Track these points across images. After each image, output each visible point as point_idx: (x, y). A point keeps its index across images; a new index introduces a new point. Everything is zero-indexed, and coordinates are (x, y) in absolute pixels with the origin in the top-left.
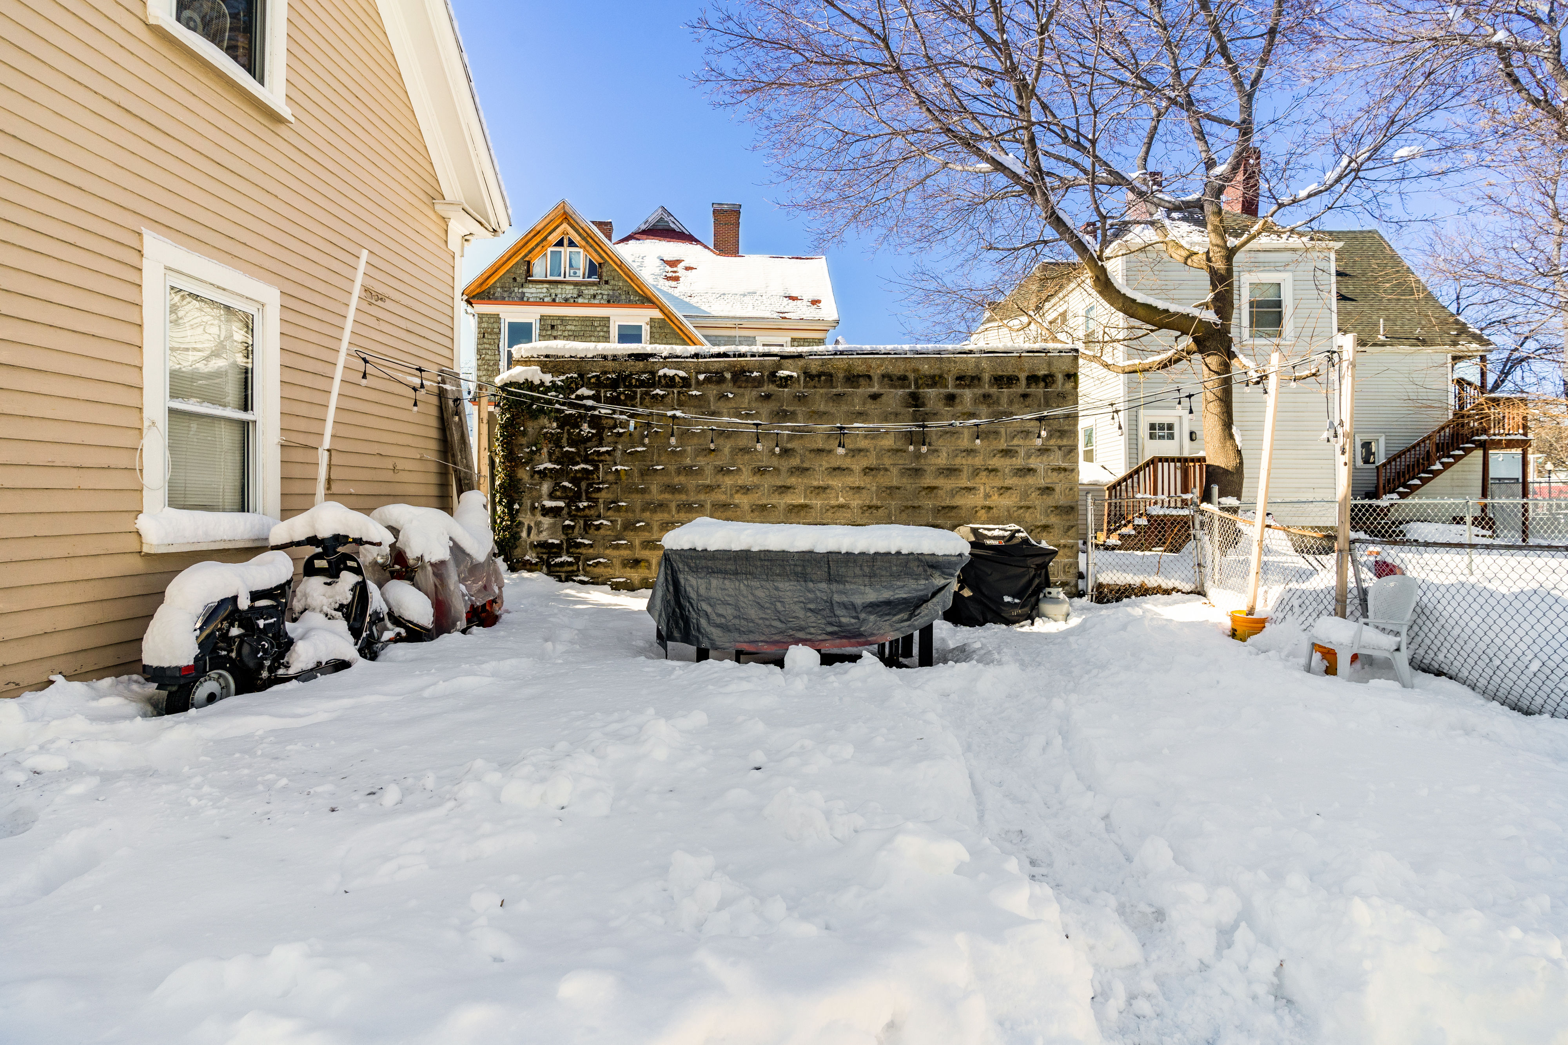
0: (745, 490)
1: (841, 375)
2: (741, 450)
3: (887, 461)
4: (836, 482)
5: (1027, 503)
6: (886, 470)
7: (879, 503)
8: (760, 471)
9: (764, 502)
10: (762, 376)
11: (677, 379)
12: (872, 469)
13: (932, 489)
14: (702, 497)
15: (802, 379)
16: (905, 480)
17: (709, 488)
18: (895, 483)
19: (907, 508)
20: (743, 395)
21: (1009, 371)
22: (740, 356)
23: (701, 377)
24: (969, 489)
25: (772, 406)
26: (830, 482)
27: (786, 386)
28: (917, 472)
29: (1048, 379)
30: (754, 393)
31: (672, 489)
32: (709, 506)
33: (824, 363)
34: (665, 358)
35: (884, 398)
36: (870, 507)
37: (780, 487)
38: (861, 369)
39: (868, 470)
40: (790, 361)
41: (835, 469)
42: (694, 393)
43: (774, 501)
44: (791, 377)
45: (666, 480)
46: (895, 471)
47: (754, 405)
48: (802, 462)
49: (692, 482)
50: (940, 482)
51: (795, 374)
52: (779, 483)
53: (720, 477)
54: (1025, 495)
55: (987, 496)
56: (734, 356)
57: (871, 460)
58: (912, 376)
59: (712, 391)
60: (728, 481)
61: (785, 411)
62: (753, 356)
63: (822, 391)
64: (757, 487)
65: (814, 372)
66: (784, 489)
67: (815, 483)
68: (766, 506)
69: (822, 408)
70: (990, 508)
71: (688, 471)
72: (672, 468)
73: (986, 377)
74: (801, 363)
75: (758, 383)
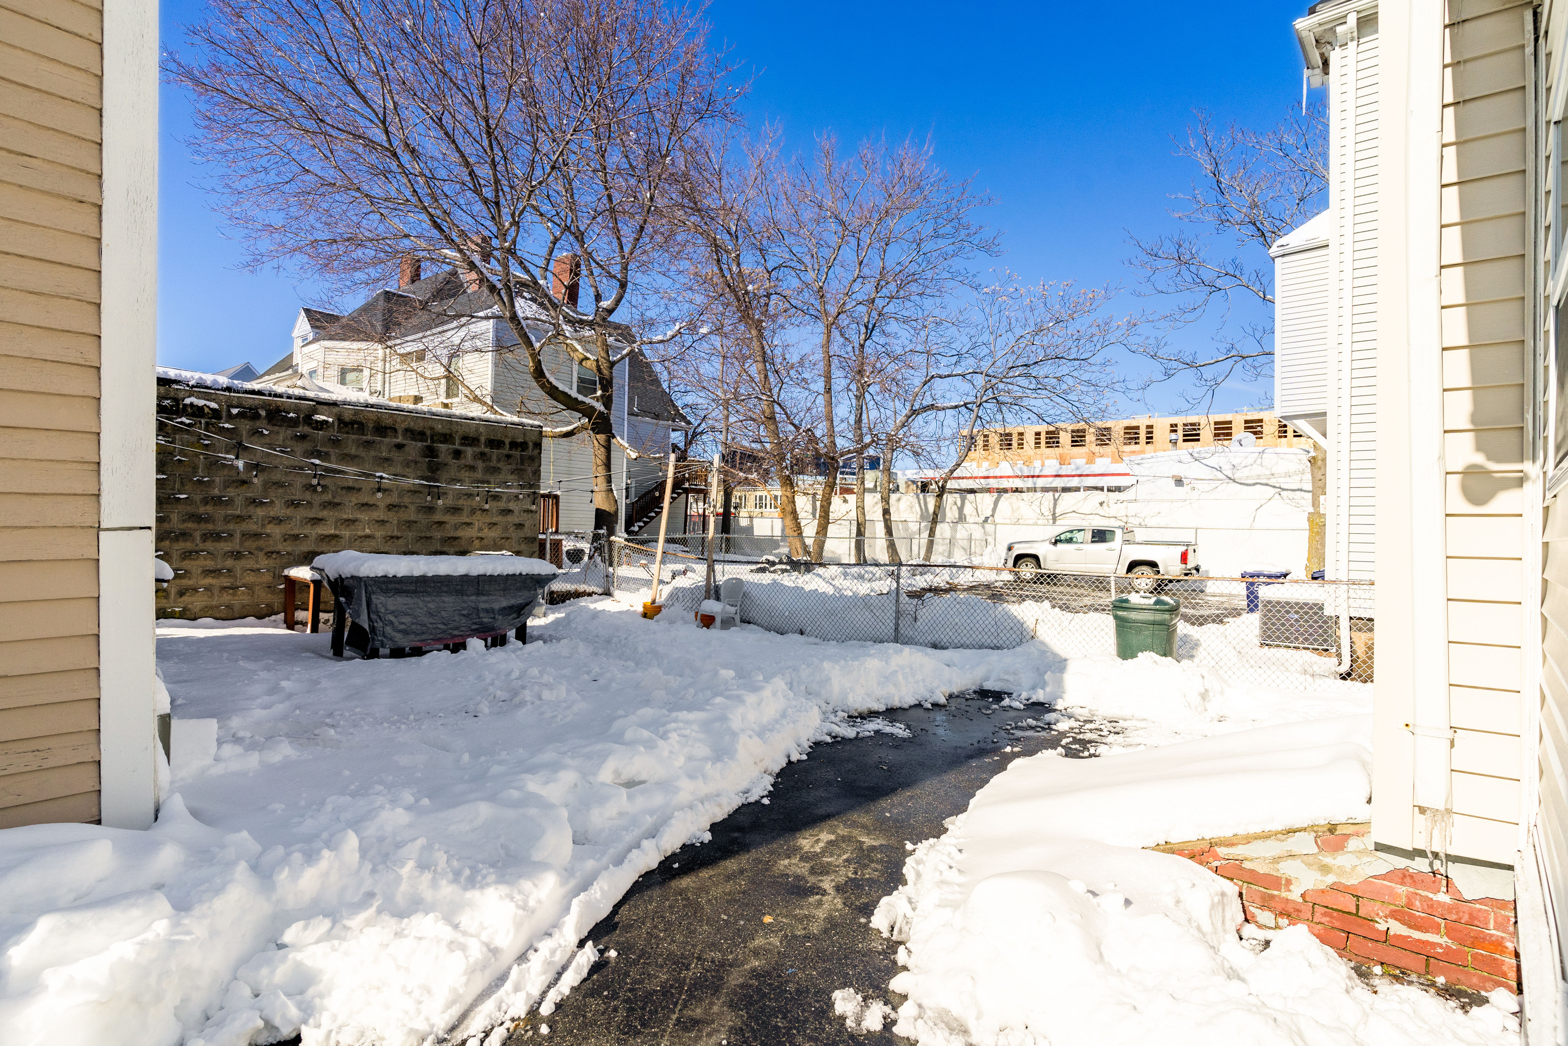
0: (278, 521)
1: (371, 425)
2: (274, 484)
3: (406, 500)
4: (364, 516)
5: (507, 535)
6: (406, 507)
7: (399, 534)
8: (293, 504)
9: (296, 532)
10: (298, 417)
11: (206, 410)
12: (394, 506)
13: (441, 523)
14: (231, 526)
15: (336, 424)
16: (420, 516)
17: (240, 519)
18: (412, 518)
19: (421, 538)
20: (278, 433)
21: (499, 437)
22: (276, 395)
23: (235, 411)
24: (469, 524)
25: (307, 445)
26: (359, 516)
27: (321, 430)
28: (430, 509)
29: (523, 446)
30: (289, 432)
31: (198, 518)
32: (238, 535)
33: (356, 412)
34: (193, 386)
35: (407, 449)
36: (392, 537)
37: (313, 519)
38: (389, 422)
39: (391, 507)
40: (325, 407)
41: (363, 505)
42: (226, 425)
43: (306, 531)
44: (327, 422)
45: (190, 509)
46: (412, 508)
47: (288, 443)
48: (334, 497)
49: (220, 512)
50: (447, 518)
51: (330, 420)
52: (311, 515)
53: (251, 508)
54: (506, 529)
55: (480, 529)
56: (270, 395)
57: (394, 499)
58: (428, 433)
59: (245, 426)
60: (260, 512)
61: (318, 451)
62: (289, 397)
63: (354, 437)
64: (289, 518)
65: (347, 419)
66: (316, 521)
67: (345, 517)
68: (298, 535)
69: (353, 451)
70: (482, 539)
71: (217, 501)
72: (198, 498)
73: (483, 439)
74: (335, 410)
75: (294, 423)
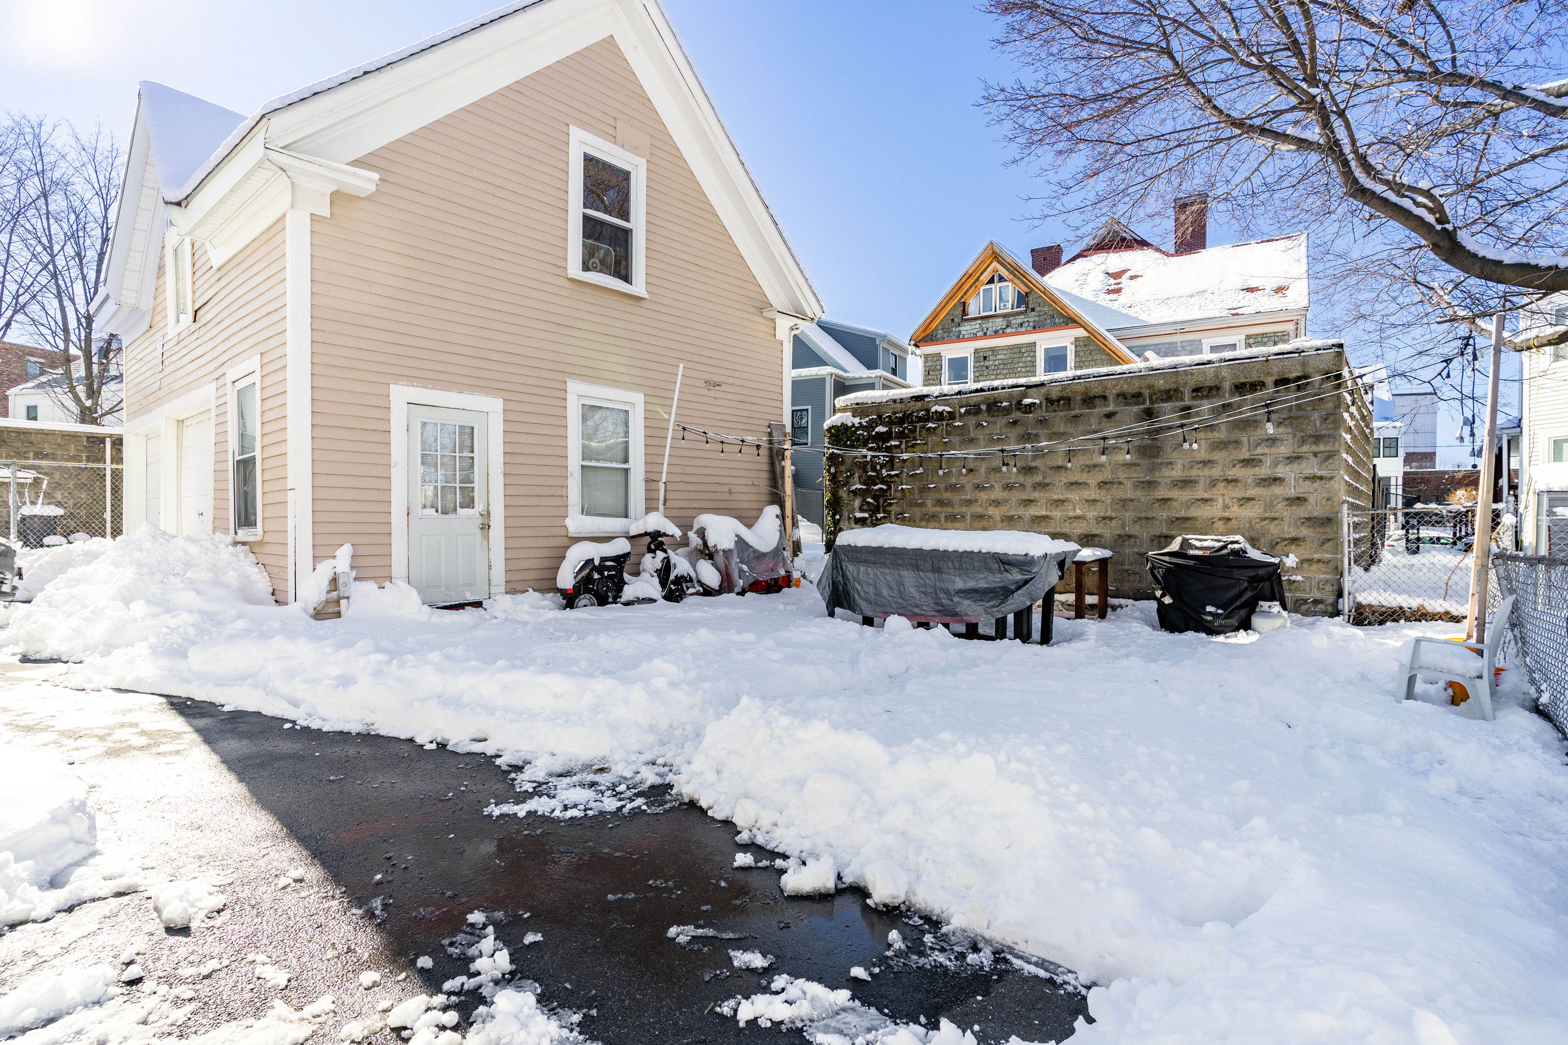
0: (997, 503)
1: (1079, 398)
2: (993, 469)
3: (1122, 475)
4: (1073, 496)
5: (1273, 515)
6: (1120, 483)
7: (1114, 515)
8: (1008, 487)
9: (1012, 513)
10: (1011, 405)
11: (945, 414)
12: (1106, 483)
13: (1165, 501)
14: (964, 509)
15: (1044, 404)
16: (1139, 493)
17: (969, 502)
18: (1129, 495)
19: (1140, 519)
20: (995, 423)
21: (1254, 377)
22: (994, 389)
23: (963, 410)
24: (1205, 501)
25: (1019, 430)
26: (1068, 496)
27: (1030, 412)
28: (1151, 485)
29: (1300, 382)
30: (1005, 420)
31: (941, 503)
32: (968, 517)
33: (1064, 388)
34: (937, 397)
35: (1118, 416)
36: (1104, 518)
37: (1025, 501)
38: (1097, 390)
39: (1103, 484)
40: (1034, 390)
41: (1072, 484)
42: (957, 424)
43: (1020, 513)
44: (1035, 403)
45: (937, 496)
46: (1129, 484)
47: (1004, 430)
48: (1044, 478)
49: (956, 498)
50: (1174, 494)
51: (1037, 401)
52: (1025, 497)
53: (977, 493)
54: (1270, 506)
55: (1226, 507)
56: (989, 390)
57: (1106, 475)
58: (1146, 393)
59: (972, 421)
60: (984, 496)
61: (1030, 434)
62: (1003, 388)
63: (1061, 414)
64: (1006, 501)
65: (1054, 397)
66: (1029, 502)
67: (1055, 497)
68: (1013, 517)
69: (1062, 429)
70: (1229, 519)
71: (952, 488)
72: (942, 486)
73: (1227, 385)
74: (1043, 390)
75: (1008, 411)
